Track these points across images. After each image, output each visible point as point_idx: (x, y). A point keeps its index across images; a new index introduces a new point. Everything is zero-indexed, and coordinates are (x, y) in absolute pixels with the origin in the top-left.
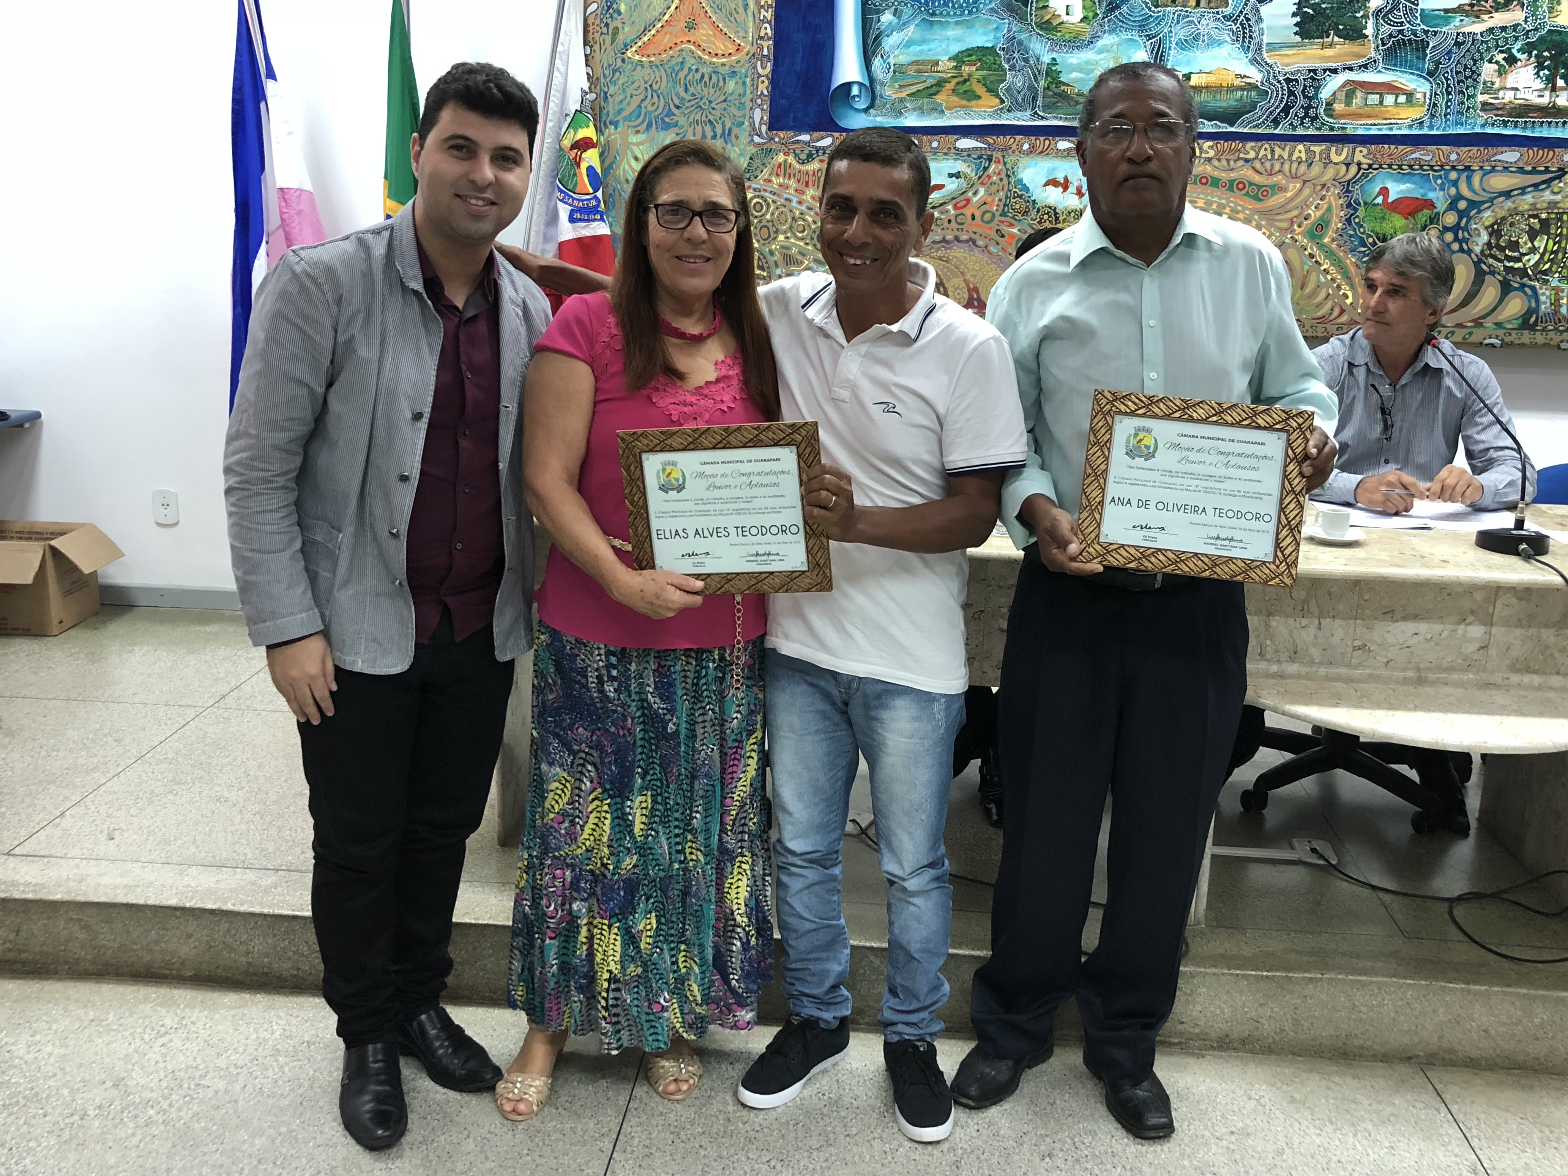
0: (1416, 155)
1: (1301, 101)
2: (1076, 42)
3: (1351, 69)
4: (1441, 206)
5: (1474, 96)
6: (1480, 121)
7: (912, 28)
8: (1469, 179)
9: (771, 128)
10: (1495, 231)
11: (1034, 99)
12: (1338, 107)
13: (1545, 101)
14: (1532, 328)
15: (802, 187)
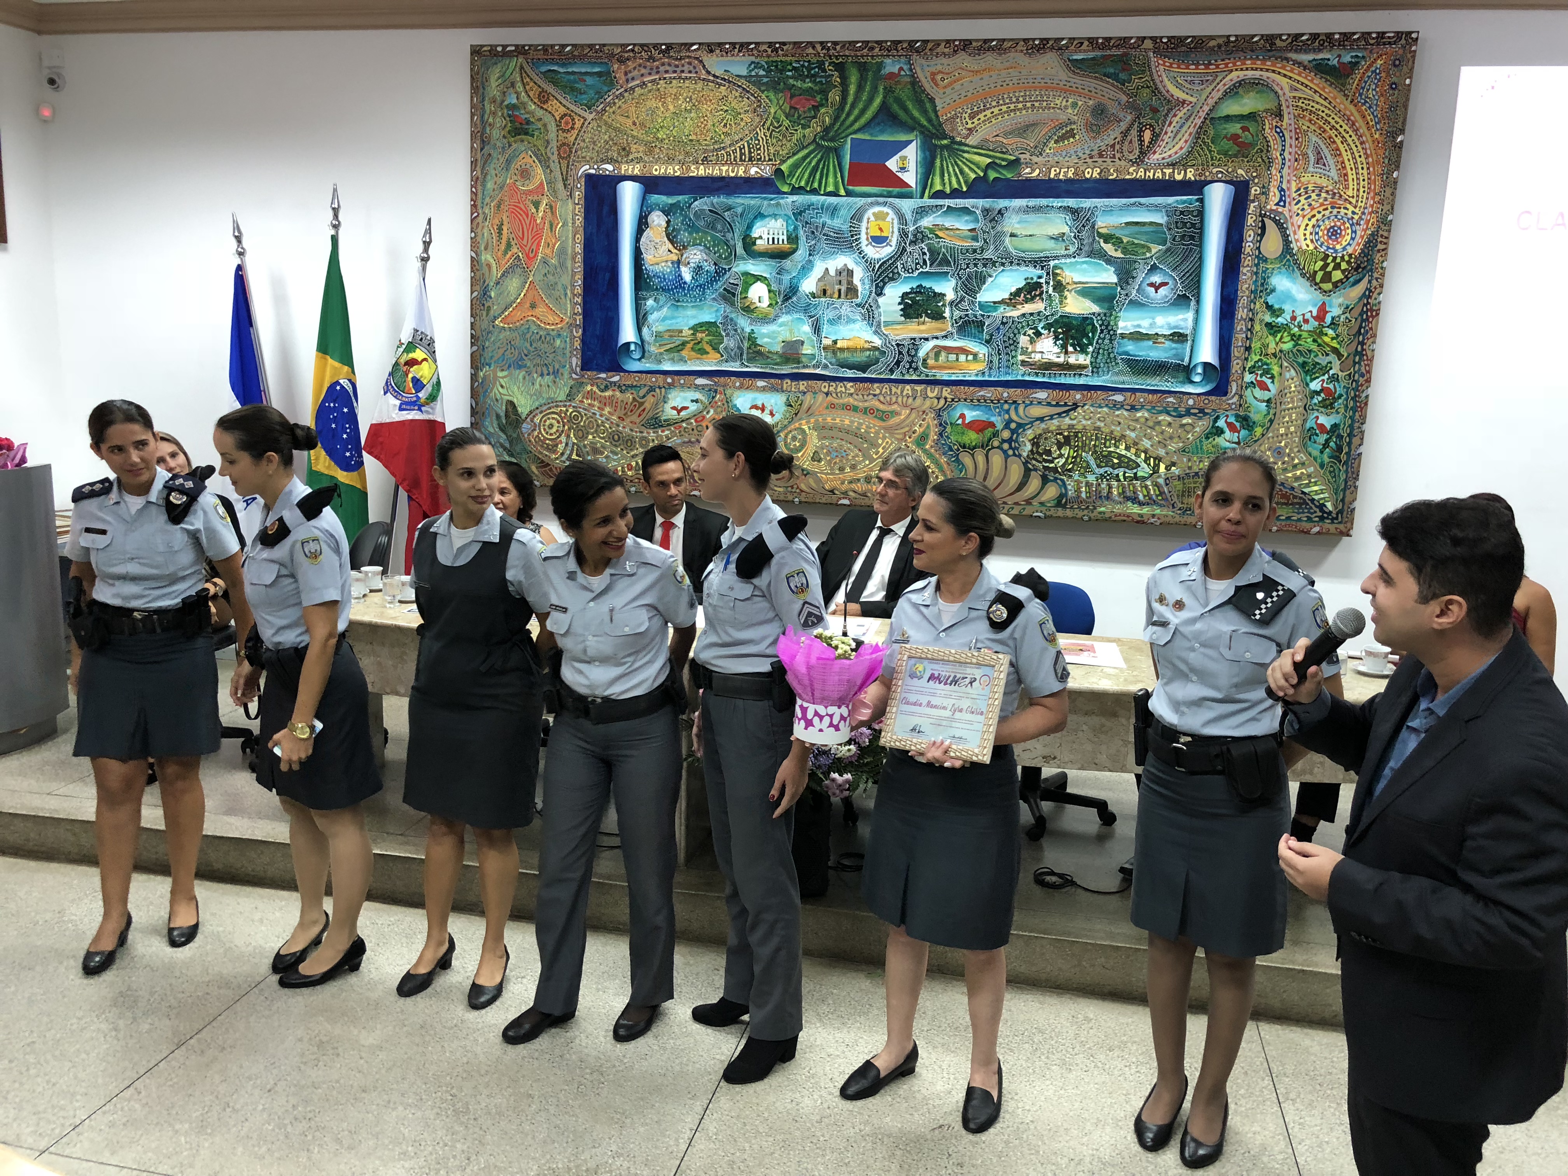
0: (982, 393)
1: (907, 358)
2: (765, 319)
3: (937, 338)
4: (999, 426)
5: (1015, 356)
6: (1021, 372)
7: (665, 309)
8: (1016, 409)
9: (582, 369)
10: (1035, 442)
11: (742, 355)
12: (931, 362)
13: (1061, 360)
14: (1064, 506)
15: (602, 406)
